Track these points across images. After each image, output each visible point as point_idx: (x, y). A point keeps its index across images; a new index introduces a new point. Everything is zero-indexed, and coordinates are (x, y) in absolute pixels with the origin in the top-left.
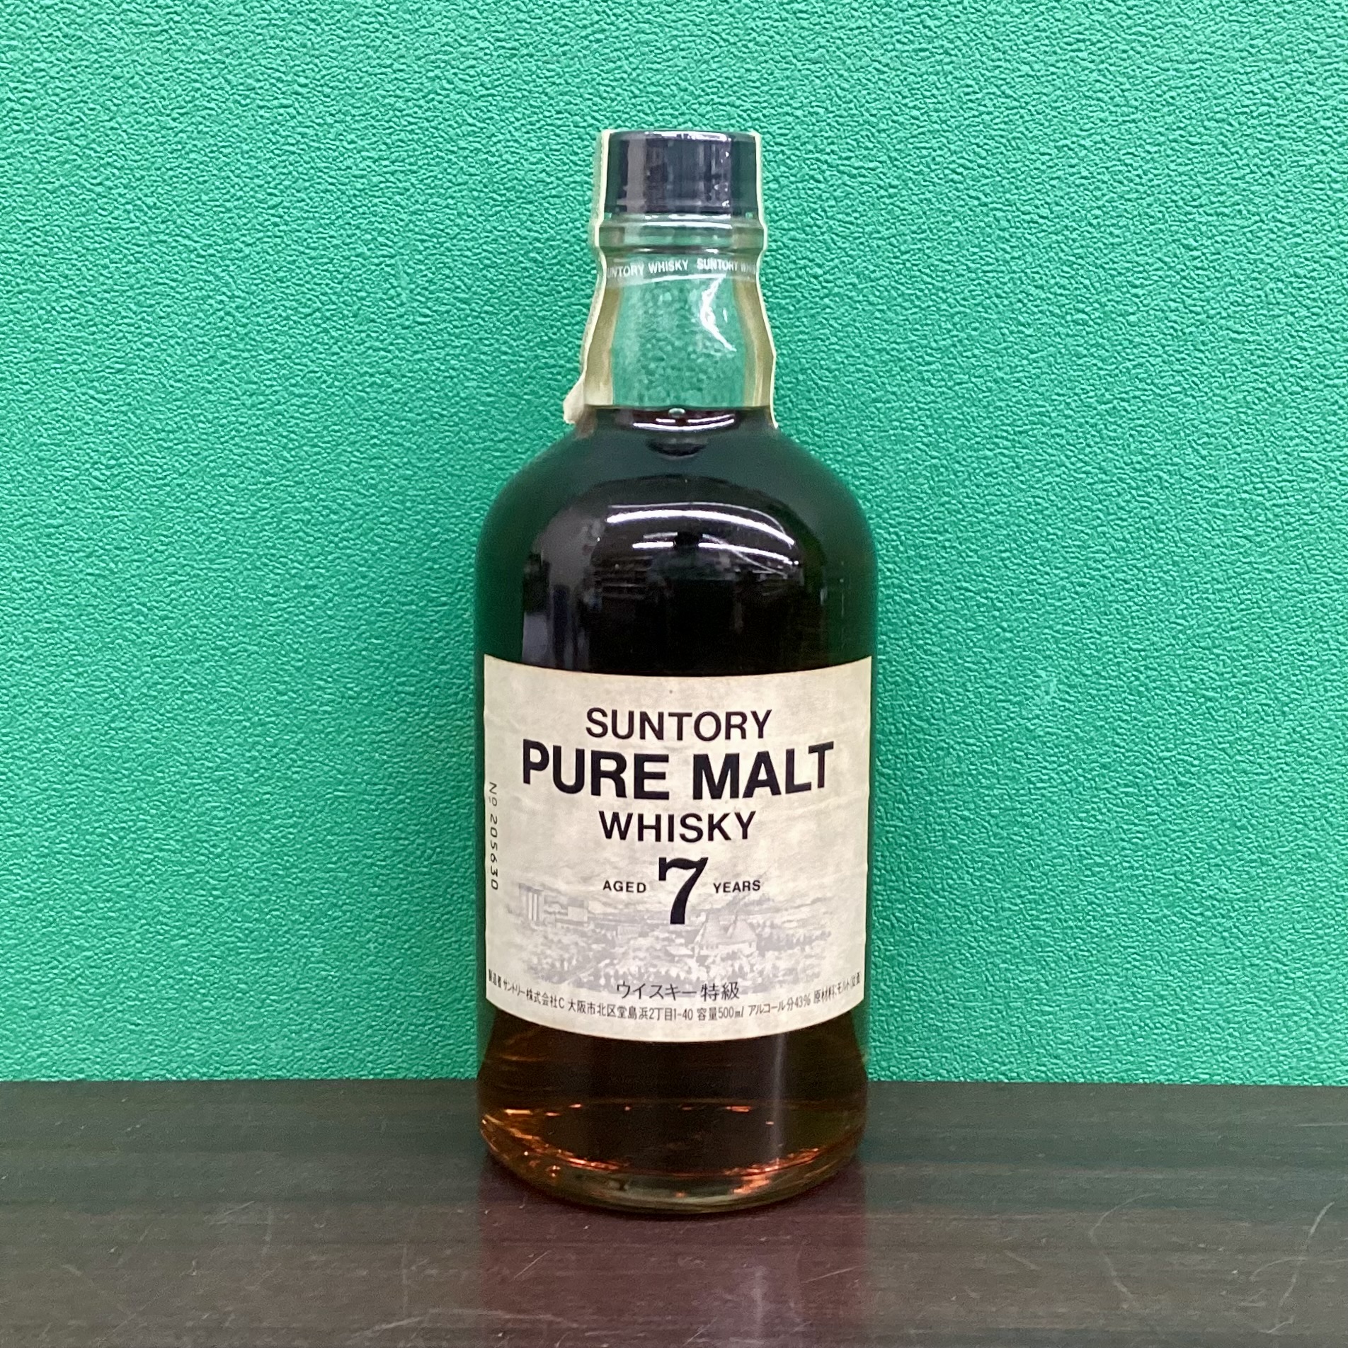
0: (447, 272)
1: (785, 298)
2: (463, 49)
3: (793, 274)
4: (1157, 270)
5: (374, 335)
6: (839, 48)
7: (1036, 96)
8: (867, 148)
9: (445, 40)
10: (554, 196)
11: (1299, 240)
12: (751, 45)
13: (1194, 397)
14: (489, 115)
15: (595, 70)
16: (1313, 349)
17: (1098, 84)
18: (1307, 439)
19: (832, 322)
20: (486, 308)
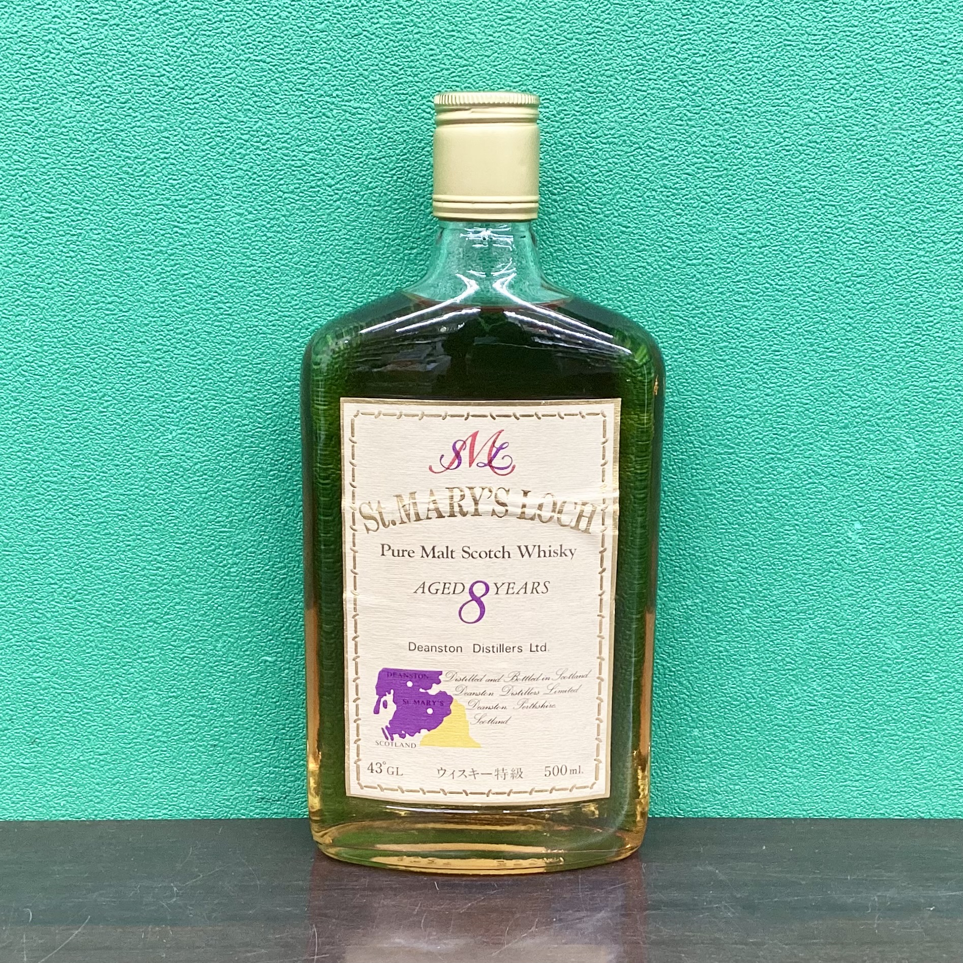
0: (64, 181)
1: (310, 201)
2: (67, 20)
3: (313, 184)
4: (568, 182)
5: (13, 226)
6: (339, 21)
7: (479, 57)
8: (362, 94)
9: (54, 14)
10: (139, 127)
11: (666, 162)
12: (275, 18)
13: (597, 273)
14: (89, 67)
15: (163, 35)
16: (678, 239)
17: (523, 49)
18: (675, 302)
19: (342, 218)
20: (94, 207)
